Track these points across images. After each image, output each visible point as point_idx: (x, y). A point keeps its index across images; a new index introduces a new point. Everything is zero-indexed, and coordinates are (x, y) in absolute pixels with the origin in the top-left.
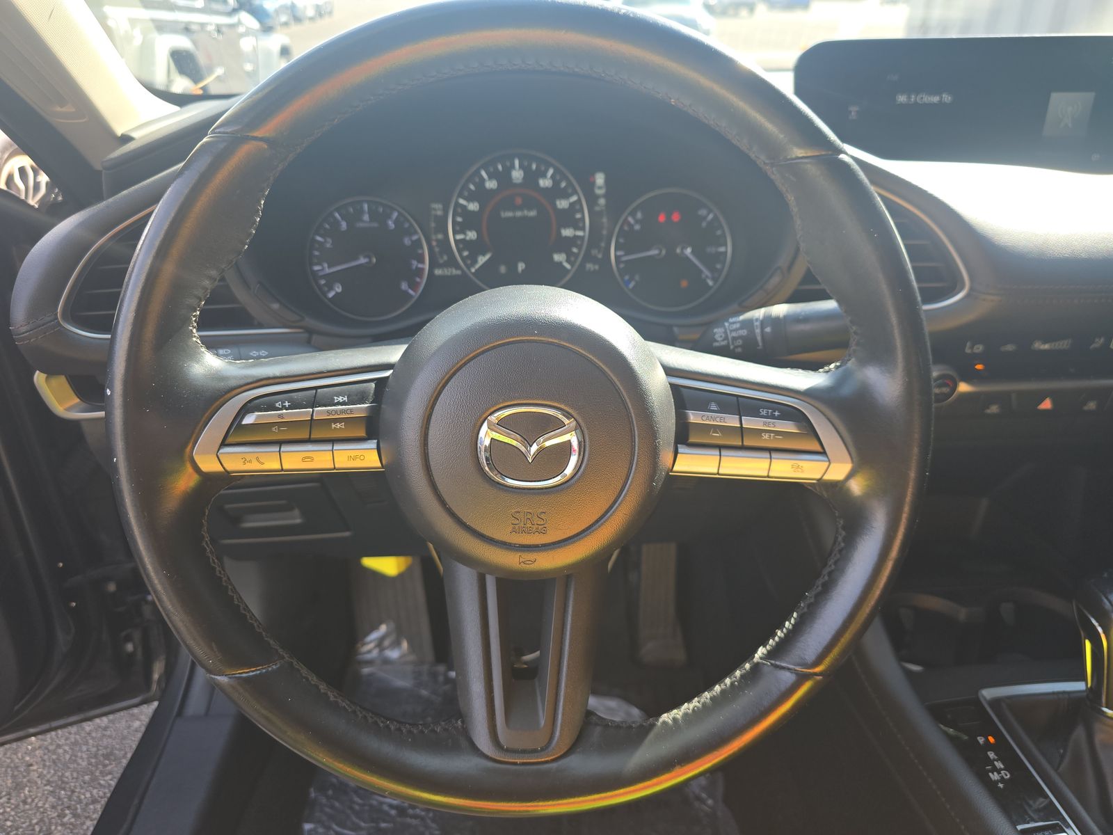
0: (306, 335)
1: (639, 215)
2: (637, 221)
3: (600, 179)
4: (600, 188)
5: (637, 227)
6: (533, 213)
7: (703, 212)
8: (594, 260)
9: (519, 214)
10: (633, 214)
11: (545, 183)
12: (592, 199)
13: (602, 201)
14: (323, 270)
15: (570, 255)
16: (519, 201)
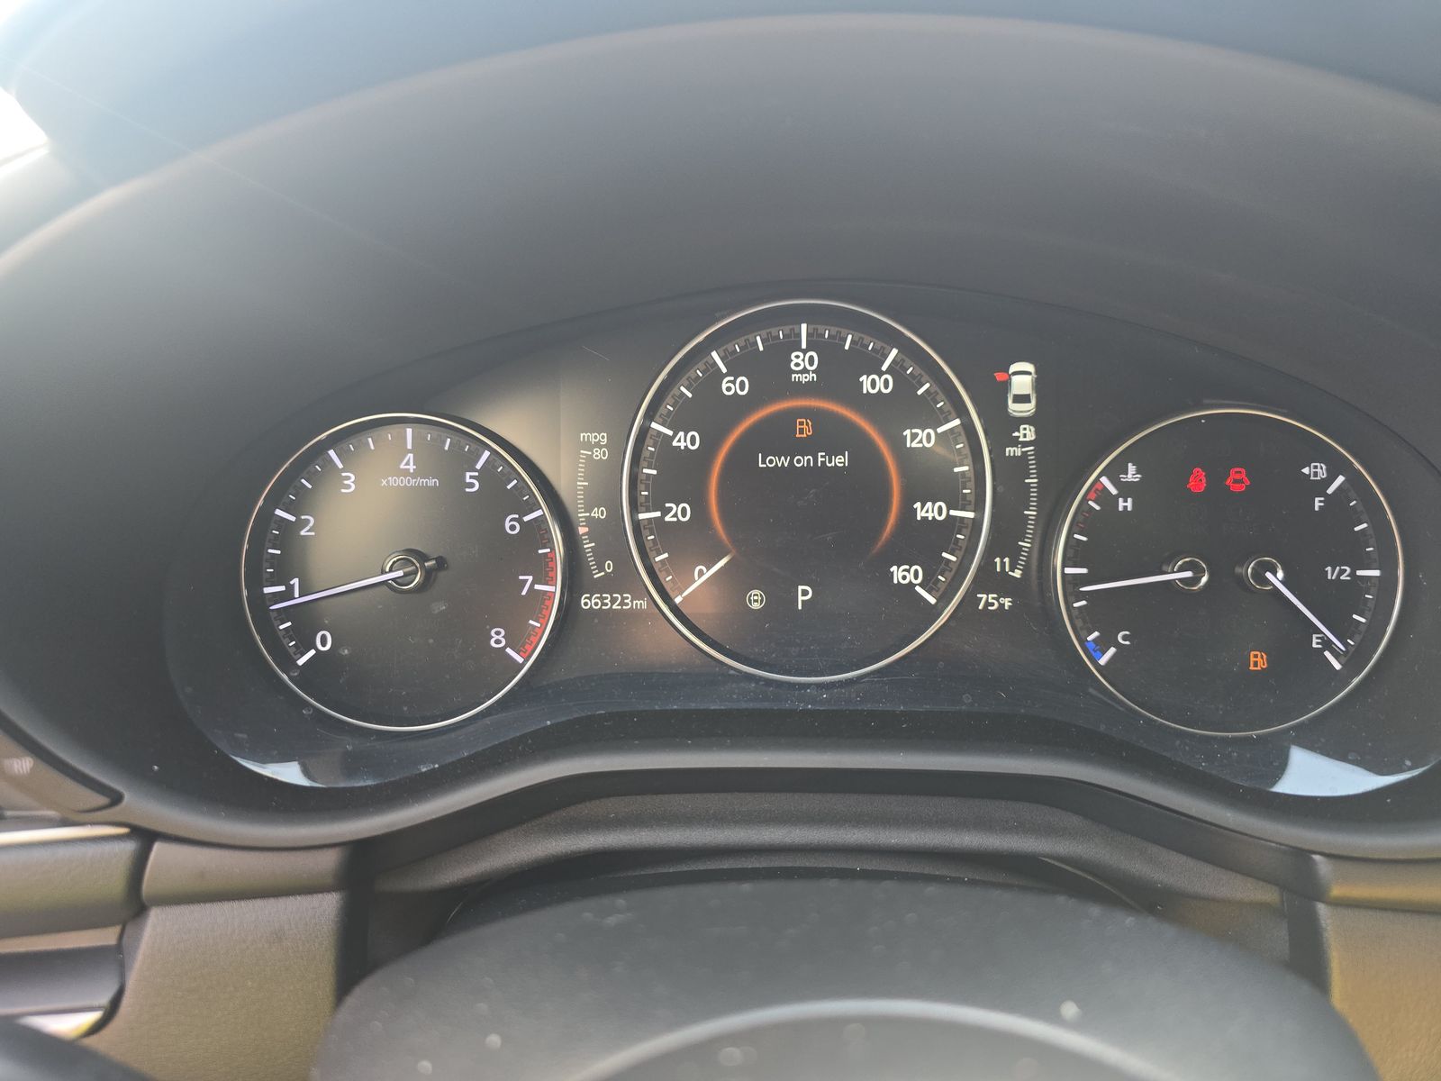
0: (129, 847)
1: (1132, 474)
2: (1125, 490)
3: (1022, 378)
4: (1022, 399)
5: (1125, 504)
6: (840, 461)
7: (1318, 471)
8: (1001, 584)
9: (802, 461)
10: (1114, 472)
11: (875, 384)
12: (1002, 427)
13: (1027, 433)
14: (288, 595)
15: (932, 567)
16: (805, 429)
